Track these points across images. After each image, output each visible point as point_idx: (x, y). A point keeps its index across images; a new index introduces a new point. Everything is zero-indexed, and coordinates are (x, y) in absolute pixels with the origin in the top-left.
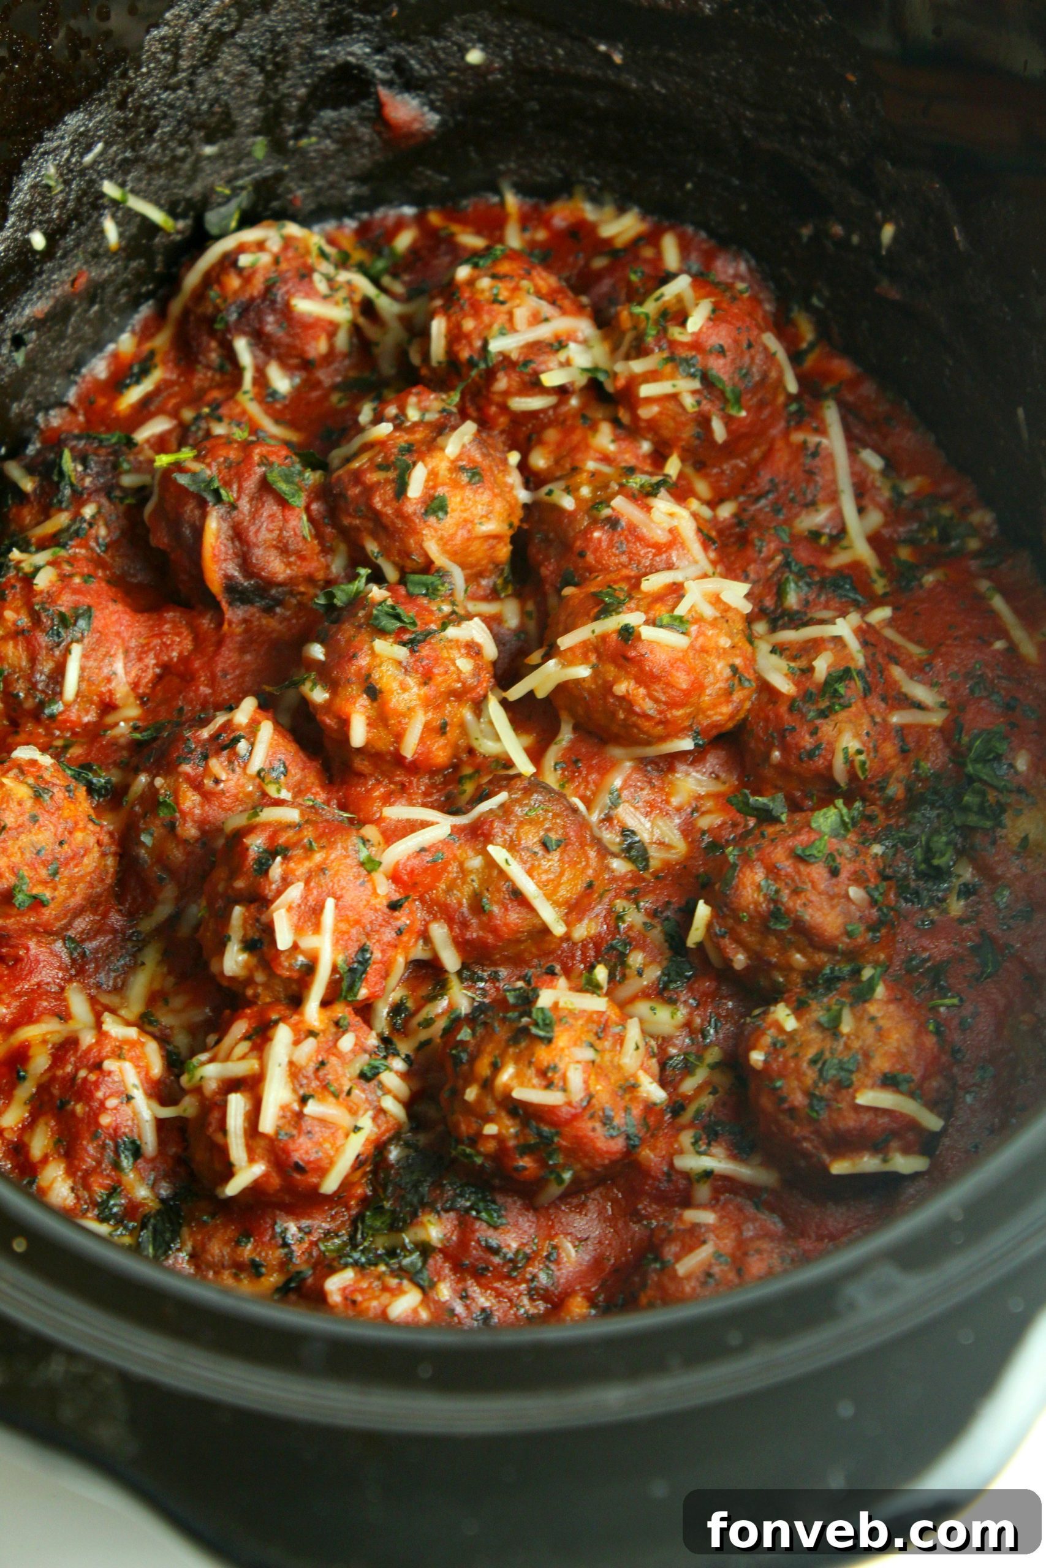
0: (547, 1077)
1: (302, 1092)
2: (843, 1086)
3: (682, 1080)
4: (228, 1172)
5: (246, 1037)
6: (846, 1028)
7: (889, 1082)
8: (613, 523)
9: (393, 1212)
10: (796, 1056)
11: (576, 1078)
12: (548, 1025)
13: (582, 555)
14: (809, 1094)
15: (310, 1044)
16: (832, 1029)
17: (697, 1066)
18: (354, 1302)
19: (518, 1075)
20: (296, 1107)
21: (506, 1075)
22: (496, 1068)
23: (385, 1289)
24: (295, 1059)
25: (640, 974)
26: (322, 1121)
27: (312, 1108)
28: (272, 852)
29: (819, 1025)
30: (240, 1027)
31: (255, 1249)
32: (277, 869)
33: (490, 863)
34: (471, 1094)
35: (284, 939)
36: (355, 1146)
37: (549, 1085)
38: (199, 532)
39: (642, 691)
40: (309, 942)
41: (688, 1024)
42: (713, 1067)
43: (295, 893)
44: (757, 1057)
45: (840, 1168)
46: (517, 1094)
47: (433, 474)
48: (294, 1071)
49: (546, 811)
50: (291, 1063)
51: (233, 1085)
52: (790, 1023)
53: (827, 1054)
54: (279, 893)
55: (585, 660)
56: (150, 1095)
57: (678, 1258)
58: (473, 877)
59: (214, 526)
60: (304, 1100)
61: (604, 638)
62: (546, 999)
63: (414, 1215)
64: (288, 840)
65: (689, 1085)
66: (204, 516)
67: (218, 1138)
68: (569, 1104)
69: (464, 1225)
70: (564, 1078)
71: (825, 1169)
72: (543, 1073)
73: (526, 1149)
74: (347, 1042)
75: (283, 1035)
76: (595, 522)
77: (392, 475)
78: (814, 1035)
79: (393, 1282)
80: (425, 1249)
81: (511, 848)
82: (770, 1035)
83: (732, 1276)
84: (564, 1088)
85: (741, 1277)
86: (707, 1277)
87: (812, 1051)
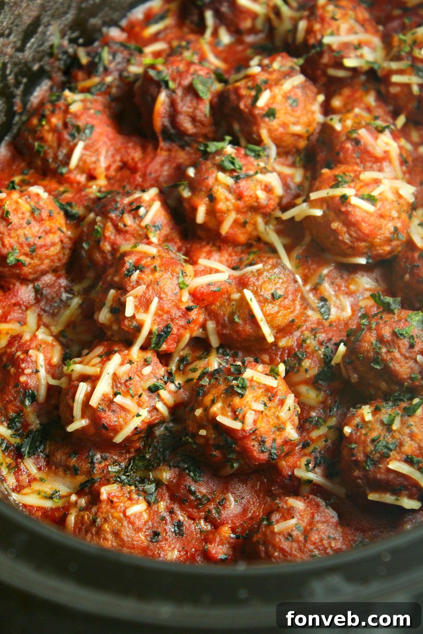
0: (236, 414)
1: (115, 390)
2: (385, 457)
3: (313, 430)
4: (71, 420)
5: (100, 356)
6: (395, 427)
7: (409, 460)
8: (357, 142)
9: (149, 460)
10: (366, 435)
11: (250, 417)
12: (244, 388)
13: (338, 154)
14: (367, 456)
15: (127, 367)
16: (388, 426)
17: (322, 425)
18: (112, 502)
19: (223, 408)
20: (111, 396)
21: (216, 408)
22: (213, 402)
23: (130, 499)
24: (117, 372)
25: (306, 371)
26: (122, 408)
27: (118, 399)
28: (136, 267)
29: (382, 423)
30: (99, 350)
31: (77, 461)
32: (136, 275)
33: (243, 299)
34: (198, 412)
35: (129, 311)
36: (136, 423)
37: (235, 417)
38: (154, 99)
39: (345, 229)
40: (140, 316)
41: (324, 402)
42: (330, 428)
43: (140, 289)
44: (347, 430)
45: (372, 497)
46: (220, 419)
47: (273, 98)
48: (115, 378)
49: (279, 278)
50: (115, 374)
51: (84, 378)
52: (368, 417)
53: (382, 438)
54: (133, 288)
55: (321, 207)
56: (48, 372)
57: (278, 522)
58: (234, 303)
59: (163, 97)
60: (115, 394)
61: (332, 198)
62: (248, 373)
63: (159, 465)
64: (145, 263)
66: (159, 92)
67: (70, 402)
68: (243, 430)
69: (181, 476)
70: (244, 417)
71: (366, 496)
72: (234, 411)
73: (218, 447)
74: (147, 370)
75: (116, 358)
76: (349, 138)
77: (253, 93)
78: (378, 426)
79: (135, 496)
80: (159, 483)
81: (256, 293)
82: (357, 420)
83: (301, 538)
84: (243, 421)
85: (306, 540)
86: (289, 536)
87: (374, 435)
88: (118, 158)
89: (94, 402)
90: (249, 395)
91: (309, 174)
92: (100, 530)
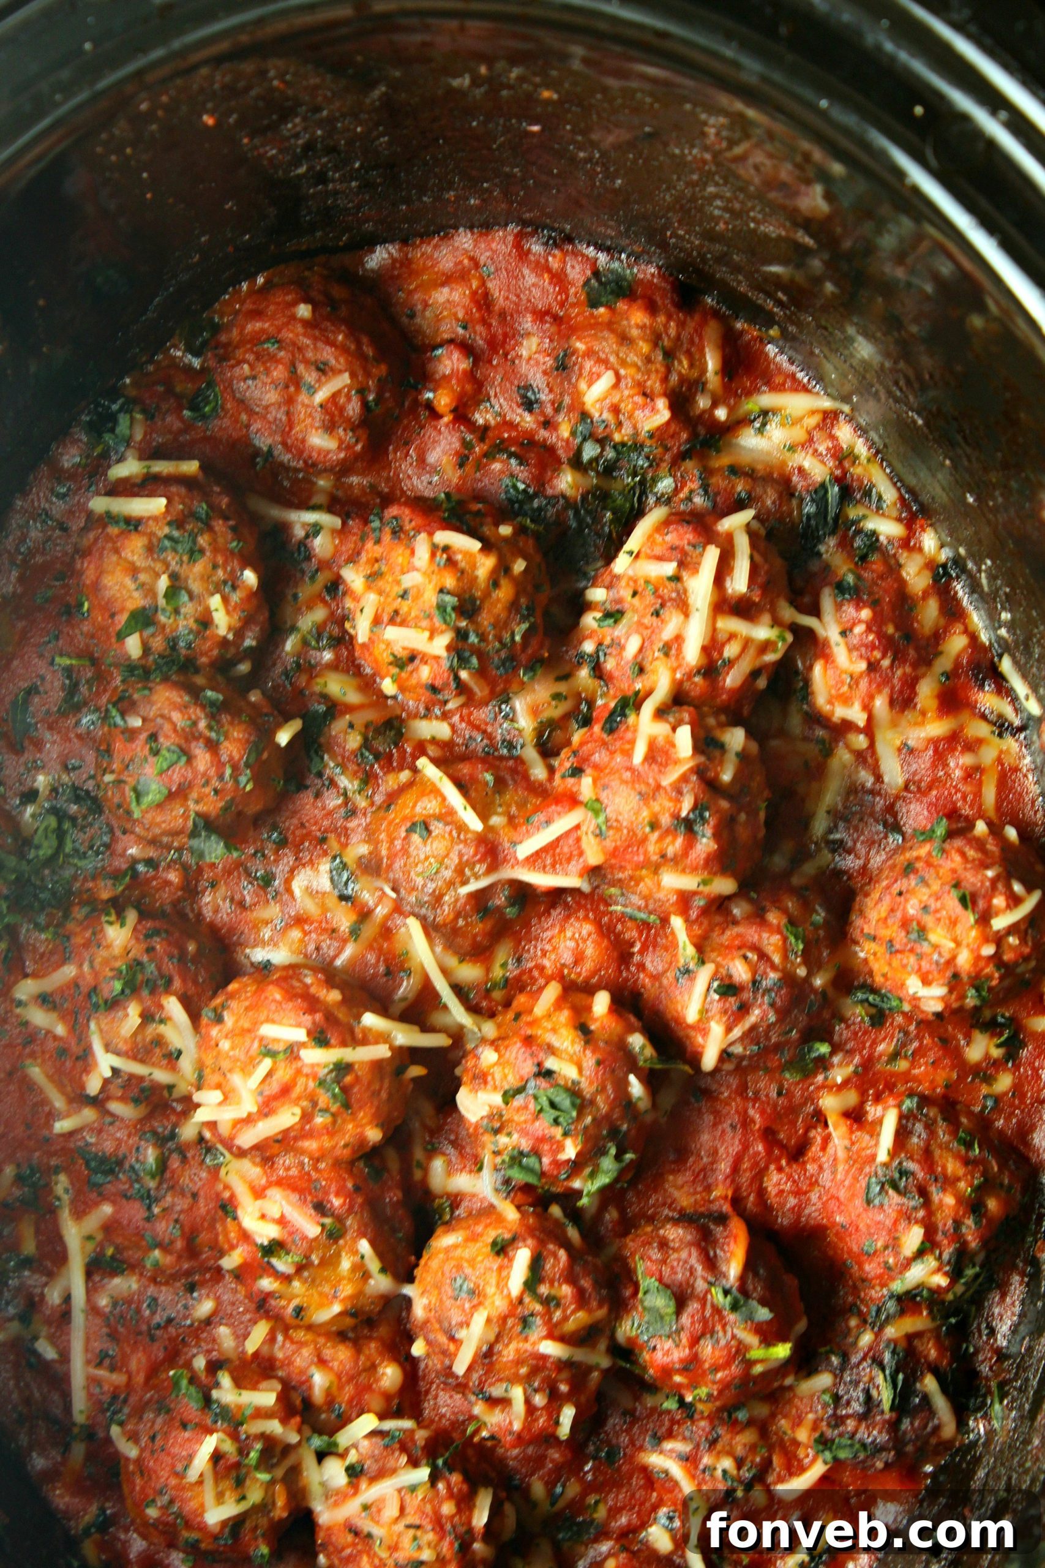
0: (448, 558)
1: (679, 585)
2: (175, 523)
3: (325, 623)
4: (752, 528)
5: (727, 664)
6: (163, 583)
7: (133, 524)
8: (320, 1208)
9: (605, 508)
10: (215, 567)
11: (422, 557)
12: (442, 608)
13: (357, 1189)
14: (210, 529)
15: (668, 636)
16: (177, 586)
17: (310, 632)
18: (645, 394)
19: (474, 567)
20: (685, 572)
21: (485, 567)
22: (495, 581)
23: (615, 409)
24: (682, 617)
25: (351, 726)
26: (660, 558)
27: (669, 568)
28: (688, 826)
29: (190, 593)
30: (732, 680)
31: (733, 487)
32: (686, 807)
33: (484, 816)
34: (519, 566)
35: (684, 738)
37: (446, 549)
38: (749, 1266)
39: (313, 990)
40: (661, 729)
41: (311, 678)
42: (293, 628)
43: (669, 779)
44: (251, 579)
45: (191, 467)
46: (475, 545)
47: (502, 1282)
48: (683, 606)
49: (422, 873)
50: (687, 615)
51: (742, 608)
52: (216, 604)
53: (185, 558)
54: (684, 778)
55: (366, 1031)
56: (826, 643)
58: (500, 810)
59: (733, 1269)
60: (676, 578)
61: (344, 1044)
62: (441, 644)
63: (584, 497)
64: (675, 838)
65: (319, 614)
66: (742, 1278)
67: (758, 558)
68: (431, 530)
69: (541, 482)
70: (433, 555)
71: (203, 469)
72: (451, 562)
73: (475, 513)
74: (634, 647)
75: (692, 654)
76: (339, 1220)
77: (544, 1290)
78: (196, 586)
79: (609, 418)
80: (578, 464)
81: (461, 827)
82: (235, 597)
83: (301, 368)
84: (434, 549)
85: (293, 365)
86: (324, 370)
87: (199, 567)
88: (811, 1168)
89: (712, 555)
90: (430, 597)
91: (418, 1175)
92: (656, 339)
